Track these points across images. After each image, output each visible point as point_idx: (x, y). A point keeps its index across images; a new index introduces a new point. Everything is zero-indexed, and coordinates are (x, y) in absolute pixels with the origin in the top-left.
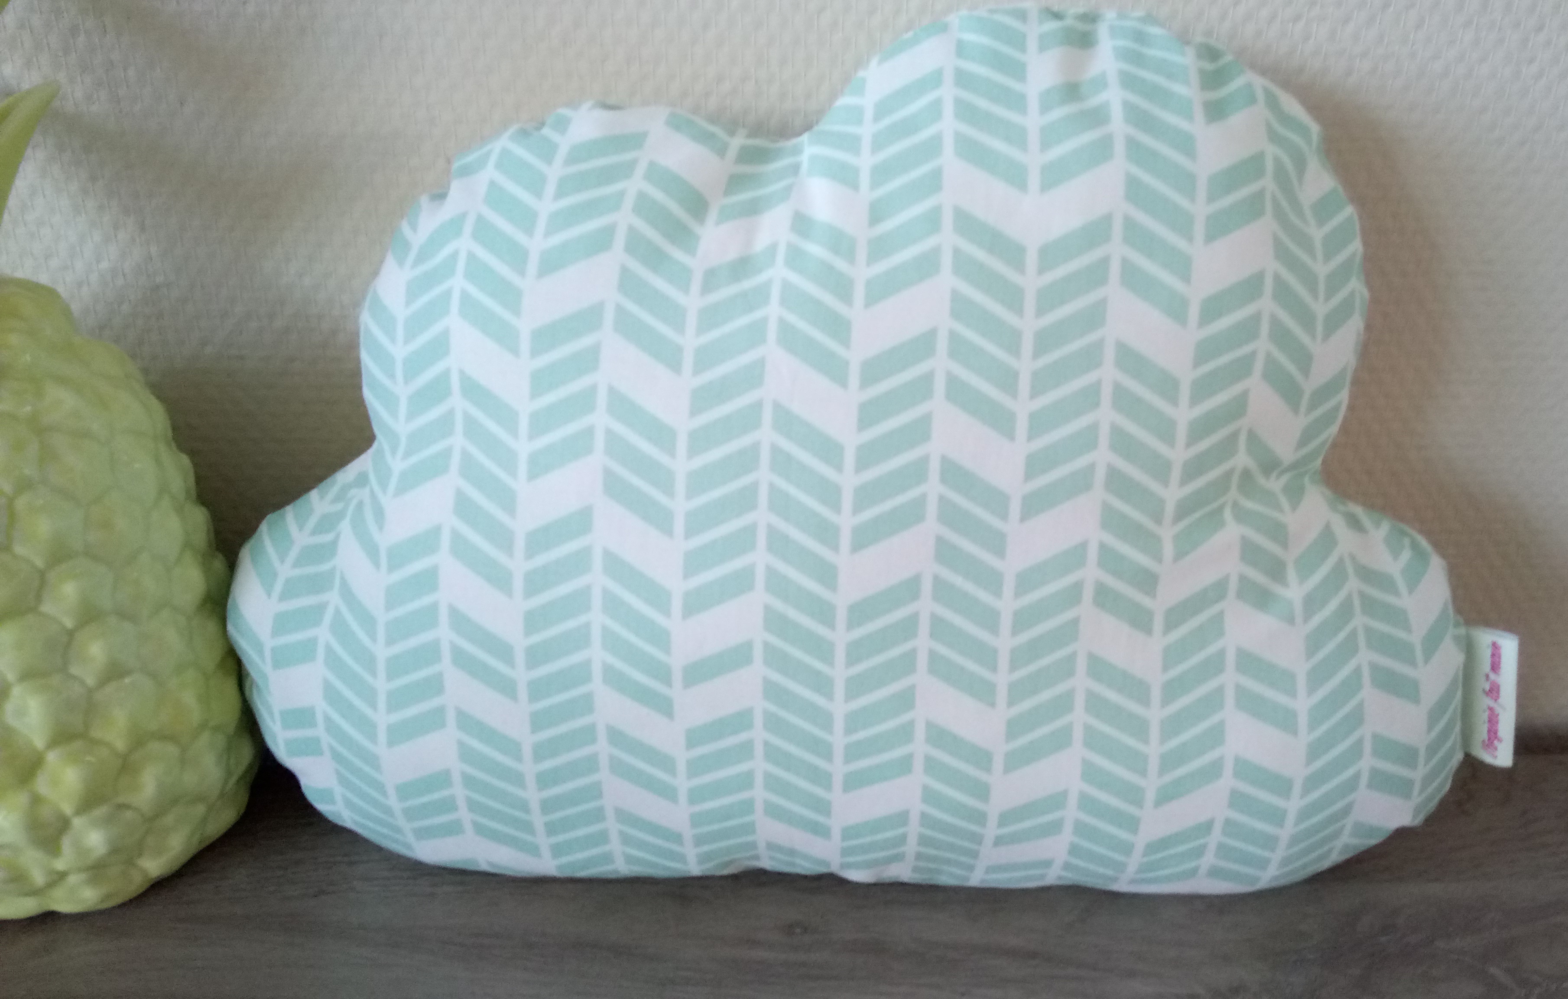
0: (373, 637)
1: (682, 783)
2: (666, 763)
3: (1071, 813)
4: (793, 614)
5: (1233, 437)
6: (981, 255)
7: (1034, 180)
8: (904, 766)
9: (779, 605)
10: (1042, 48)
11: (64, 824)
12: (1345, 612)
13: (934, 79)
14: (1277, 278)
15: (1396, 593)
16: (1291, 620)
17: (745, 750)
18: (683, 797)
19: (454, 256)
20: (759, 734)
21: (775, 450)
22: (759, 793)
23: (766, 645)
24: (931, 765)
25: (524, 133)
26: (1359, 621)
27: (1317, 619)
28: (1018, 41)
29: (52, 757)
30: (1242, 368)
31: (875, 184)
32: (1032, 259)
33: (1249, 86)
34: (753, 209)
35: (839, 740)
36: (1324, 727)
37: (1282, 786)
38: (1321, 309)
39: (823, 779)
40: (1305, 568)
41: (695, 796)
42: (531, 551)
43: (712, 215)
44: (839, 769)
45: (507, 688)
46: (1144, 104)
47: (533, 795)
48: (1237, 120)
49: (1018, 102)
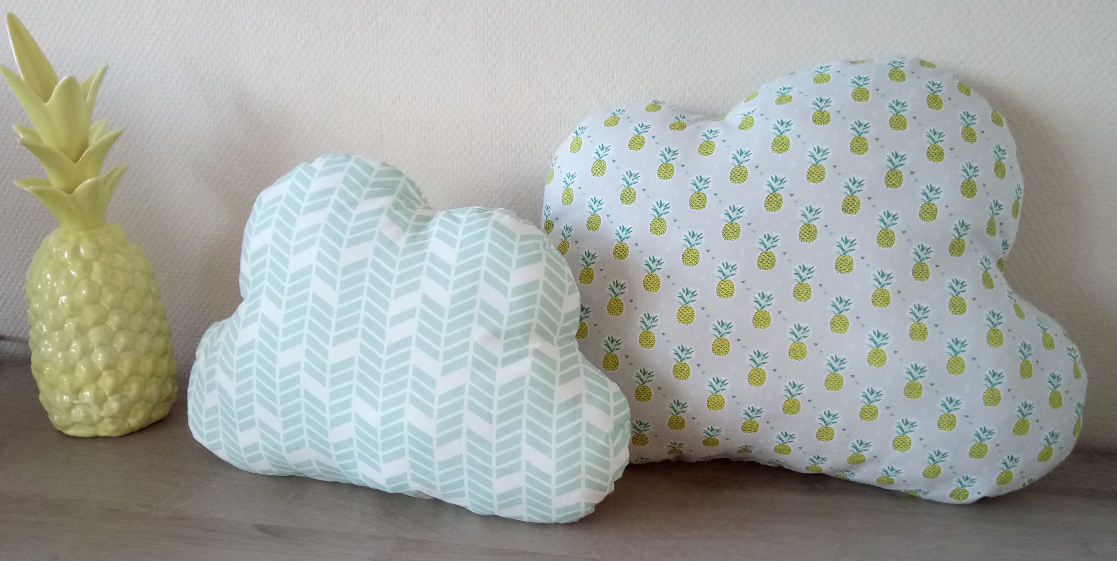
11: (105, 399)
29: (104, 374)
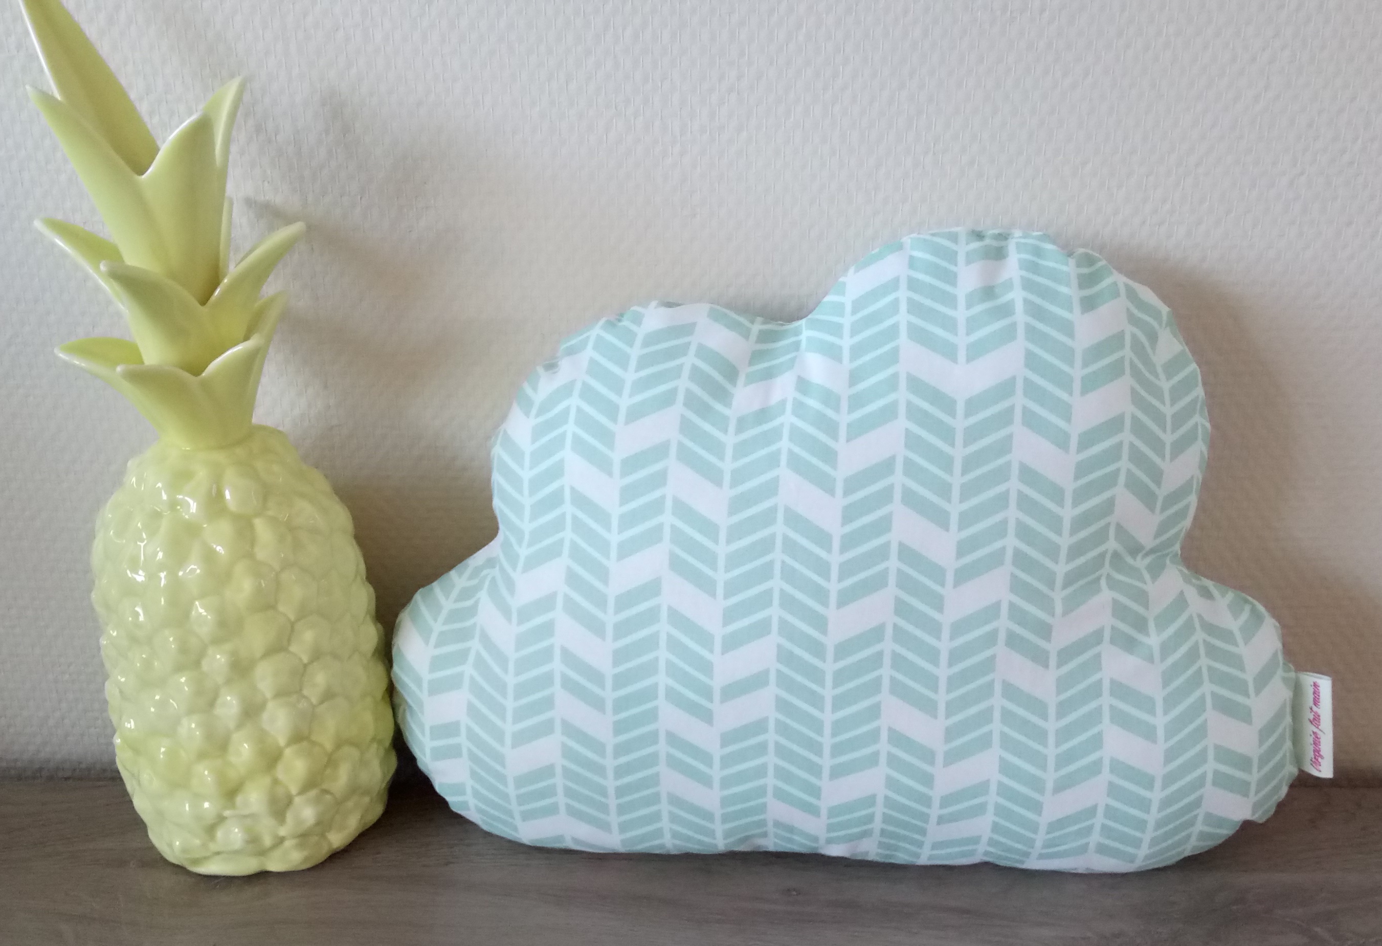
0: (506, 670)
1: (716, 773)
2: (706, 758)
3: (992, 798)
4: (798, 651)
5: (1104, 530)
6: (925, 406)
7: (962, 355)
8: (873, 761)
9: (788, 645)
10: (968, 262)
11: (289, 801)
12: (1193, 655)
13: (894, 284)
14: (1134, 418)
15: (1236, 644)
16: (1151, 659)
17: (761, 749)
18: (716, 783)
19: (567, 411)
20: (771, 737)
21: (786, 538)
22: (770, 781)
23: (778, 671)
24: (893, 761)
25: (611, 325)
26: (1204, 661)
27: (1170, 660)
28: (951, 257)
29: (288, 752)
30: (1110, 481)
31: (853, 358)
32: (960, 408)
33: (1115, 284)
34: (769, 375)
35: (827, 741)
36: (1177, 738)
37: (1148, 782)
38: (1168, 438)
39: (816, 770)
40: (1163, 621)
41: (726, 782)
42: (619, 608)
43: (741, 379)
44: (826, 762)
45: (598, 704)
46: (1038, 301)
47: (611, 784)
48: (1105, 309)
49: (951, 301)
